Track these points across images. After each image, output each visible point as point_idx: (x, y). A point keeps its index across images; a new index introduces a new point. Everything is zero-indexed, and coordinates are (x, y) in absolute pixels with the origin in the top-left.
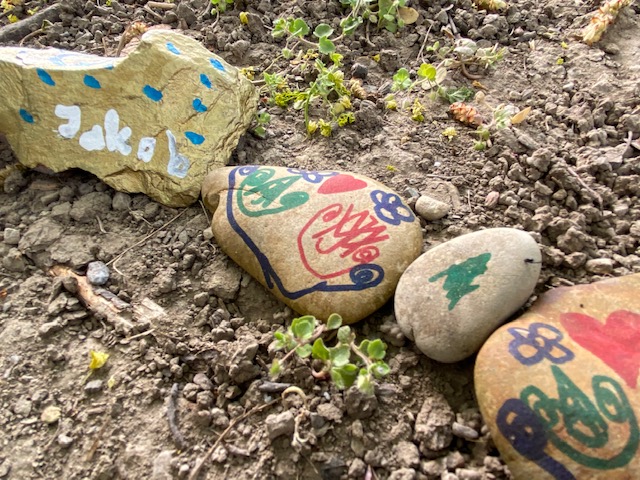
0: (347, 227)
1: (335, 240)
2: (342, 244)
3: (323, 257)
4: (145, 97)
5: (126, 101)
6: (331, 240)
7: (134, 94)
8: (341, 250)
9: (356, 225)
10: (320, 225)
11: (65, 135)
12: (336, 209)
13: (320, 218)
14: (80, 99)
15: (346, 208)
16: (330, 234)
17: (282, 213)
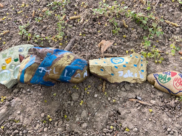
0: (179, 82)
1: (179, 84)
2: (180, 84)
3: (178, 87)
4: (134, 66)
5: (131, 68)
6: (178, 84)
7: (132, 66)
8: (180, 85)
9: (180, 81)
10: (175, 82)
11: (120, 76)
12: (176, 79)
13: (175, 81)
14: (123, 70)
15: (177, 78)
16: (177, 83)
17: (169, 82)
